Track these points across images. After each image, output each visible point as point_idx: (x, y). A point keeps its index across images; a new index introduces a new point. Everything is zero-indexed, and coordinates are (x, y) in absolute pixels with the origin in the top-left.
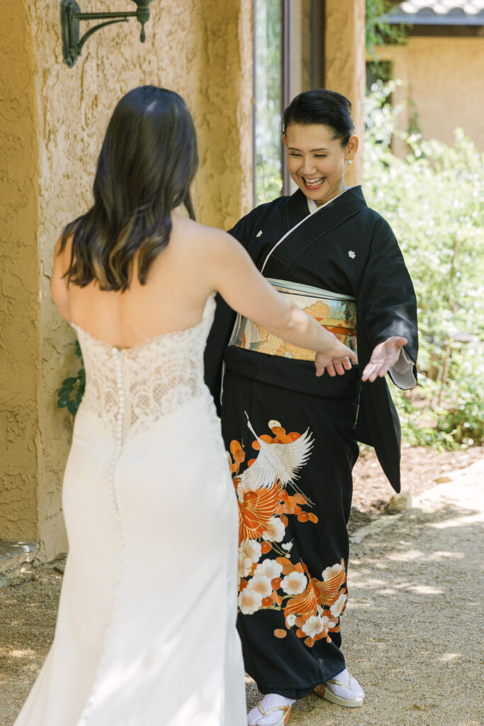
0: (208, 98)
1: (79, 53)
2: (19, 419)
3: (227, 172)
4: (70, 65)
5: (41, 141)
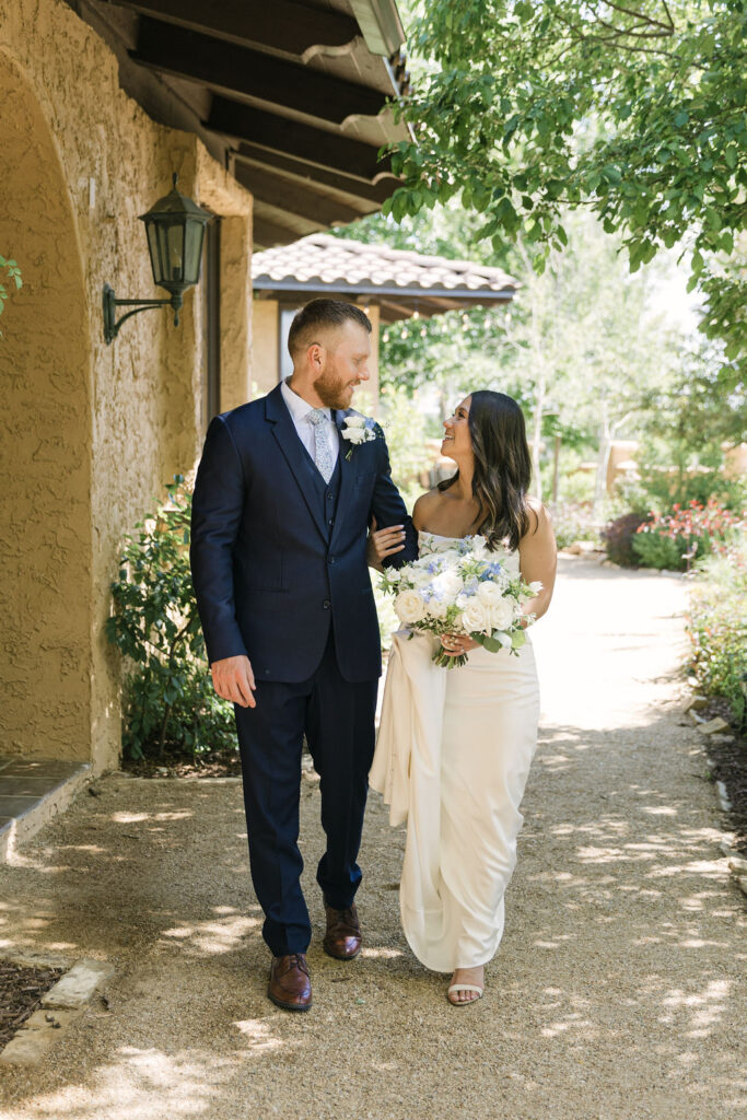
0: (167, 368)
1: (116, 335)
2: (73, 654)
3: (184, 432)
4: (108, 344)
5: (93, 411)
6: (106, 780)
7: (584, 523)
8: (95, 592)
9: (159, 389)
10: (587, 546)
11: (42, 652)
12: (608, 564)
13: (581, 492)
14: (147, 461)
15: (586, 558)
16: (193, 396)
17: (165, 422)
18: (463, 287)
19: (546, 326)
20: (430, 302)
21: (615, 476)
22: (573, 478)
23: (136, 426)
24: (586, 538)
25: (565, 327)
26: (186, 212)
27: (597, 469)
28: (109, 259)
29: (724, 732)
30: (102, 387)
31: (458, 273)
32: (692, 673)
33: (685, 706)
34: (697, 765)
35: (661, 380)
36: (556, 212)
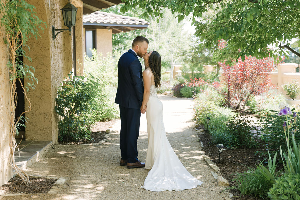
0: (65, 46)
1: (55, 38)
2: (47, 115)
3: (69, 62)
4: (53, 40)
5: (51, 56)
6: (56, 145)
7: (167, 86)
8: (52, 100)
9: (63, 51)
10: (168, 92)
11: (39, 115)
12: (174, 97)
13: (166, 78)
14: (61, 69)
15: (168, 96)
16: (71, 53)
17: (65, 59)
18: (134, 24)
19: (157, 34)
20: (125, 28)
21: (175, 74)
22: (164, 75)
23: (58, 60)
24: (168, 90)
25: (161, 34)
26: (72, 8)
27: (170, 73)
28: (53, 20)
29: (202, 132)
30: (52, 50)
31: (133, 20)
32: (195, 120)
33: (193, 127)
34: (196, 139)
35: (187, 48)
36: (160, 9)
